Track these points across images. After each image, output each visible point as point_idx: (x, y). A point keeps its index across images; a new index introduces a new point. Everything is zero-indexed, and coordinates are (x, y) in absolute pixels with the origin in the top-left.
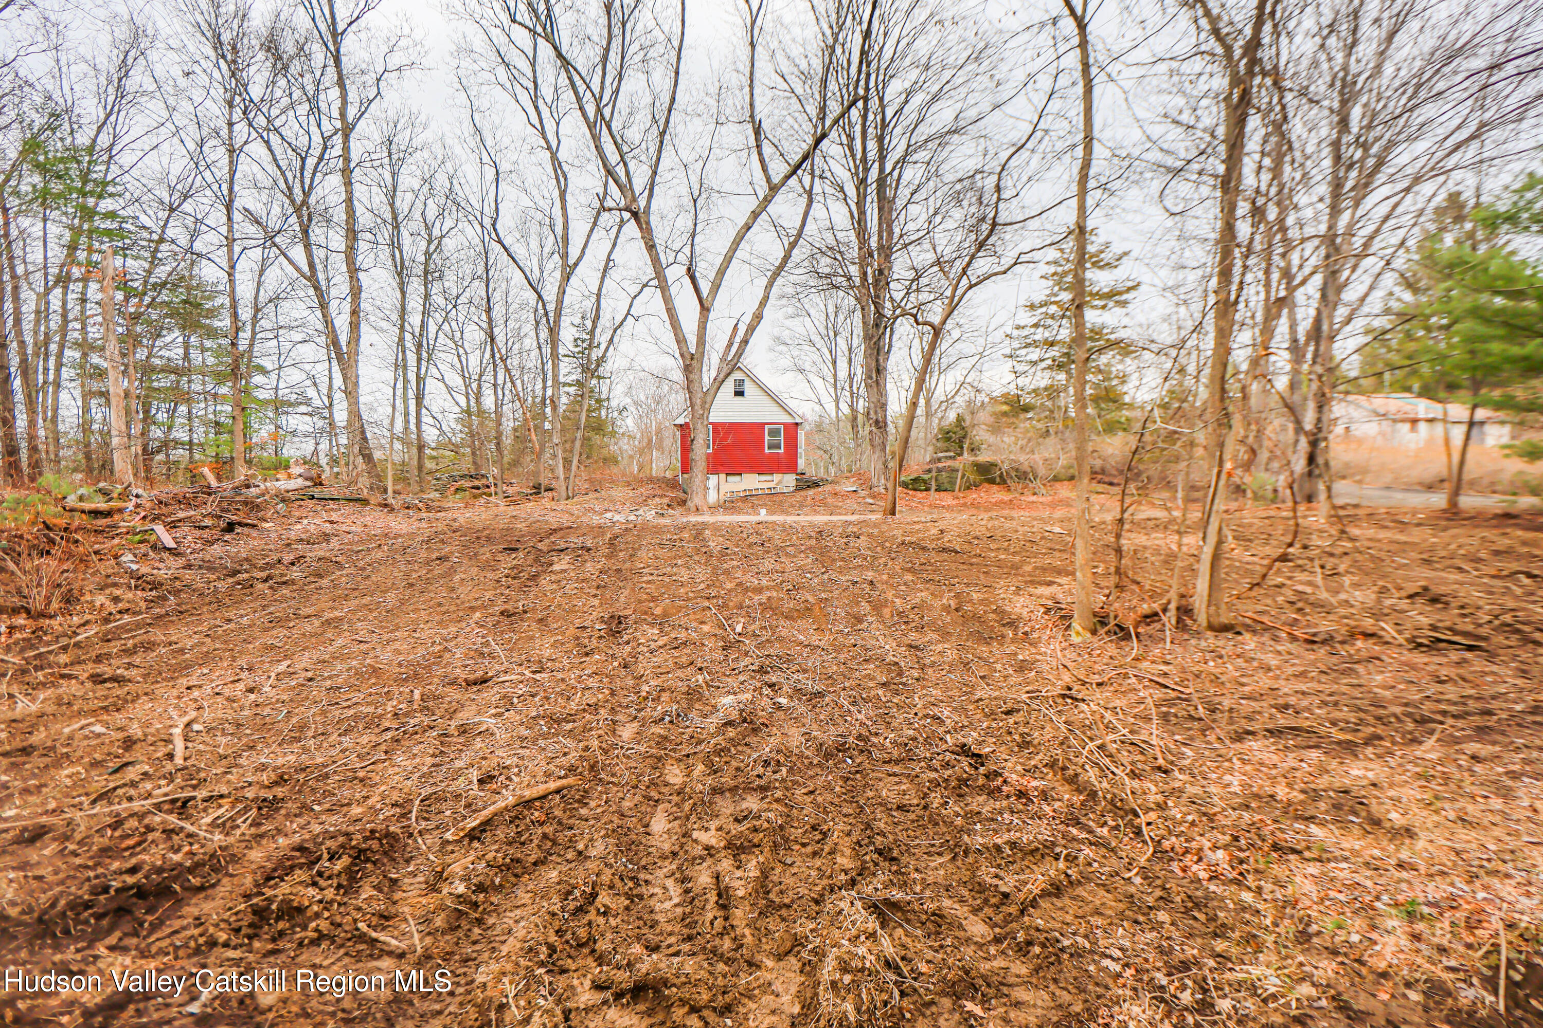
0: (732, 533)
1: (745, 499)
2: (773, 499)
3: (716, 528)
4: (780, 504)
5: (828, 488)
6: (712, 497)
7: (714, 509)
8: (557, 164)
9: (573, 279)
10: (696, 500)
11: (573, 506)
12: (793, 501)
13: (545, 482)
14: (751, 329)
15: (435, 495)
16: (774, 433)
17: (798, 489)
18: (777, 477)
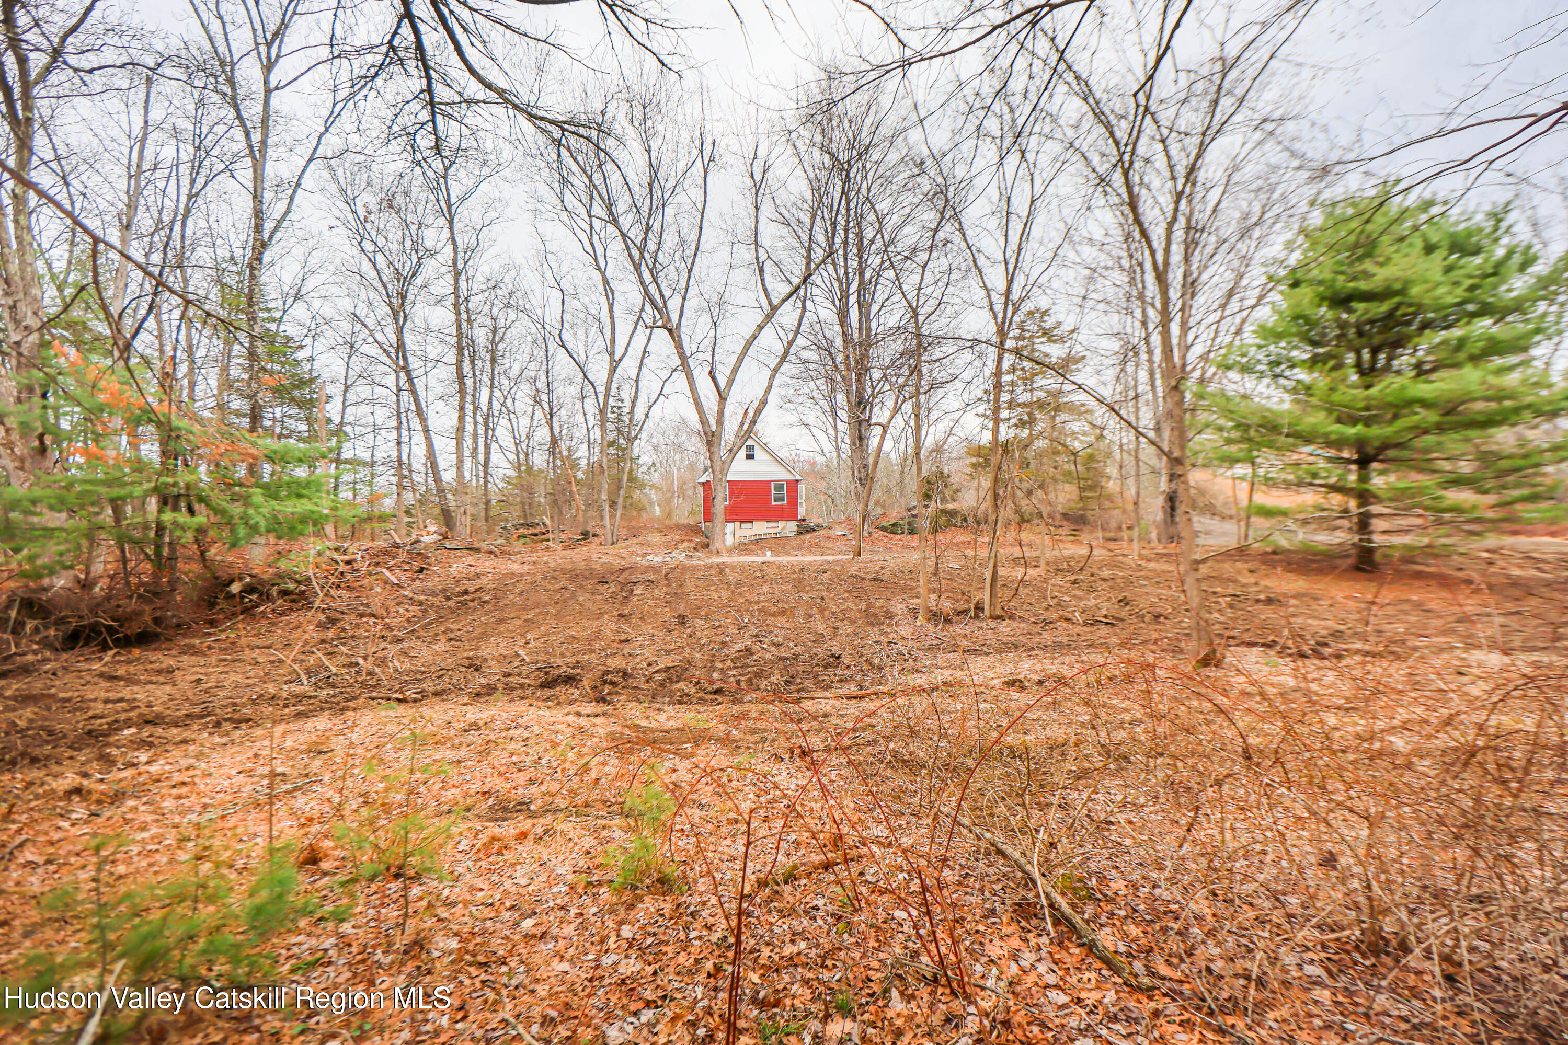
0: (744, 570)
1: (756, 542)
2: (777, 544)
3: (733, 567)
4: (784, 546)
5: (823, 532)
6: (729, 541)
7: (730, 550)
8: (606, 282)
9: (618, 371)
10: (717, 545)
11: (620, 549)
12: (794, 543)
13: (592, 531)
14: (758, 412)
15: (501, 541)
16: (779, 488)
17: (799, 533)
18: (781, 524)
